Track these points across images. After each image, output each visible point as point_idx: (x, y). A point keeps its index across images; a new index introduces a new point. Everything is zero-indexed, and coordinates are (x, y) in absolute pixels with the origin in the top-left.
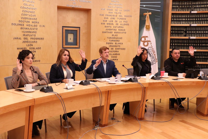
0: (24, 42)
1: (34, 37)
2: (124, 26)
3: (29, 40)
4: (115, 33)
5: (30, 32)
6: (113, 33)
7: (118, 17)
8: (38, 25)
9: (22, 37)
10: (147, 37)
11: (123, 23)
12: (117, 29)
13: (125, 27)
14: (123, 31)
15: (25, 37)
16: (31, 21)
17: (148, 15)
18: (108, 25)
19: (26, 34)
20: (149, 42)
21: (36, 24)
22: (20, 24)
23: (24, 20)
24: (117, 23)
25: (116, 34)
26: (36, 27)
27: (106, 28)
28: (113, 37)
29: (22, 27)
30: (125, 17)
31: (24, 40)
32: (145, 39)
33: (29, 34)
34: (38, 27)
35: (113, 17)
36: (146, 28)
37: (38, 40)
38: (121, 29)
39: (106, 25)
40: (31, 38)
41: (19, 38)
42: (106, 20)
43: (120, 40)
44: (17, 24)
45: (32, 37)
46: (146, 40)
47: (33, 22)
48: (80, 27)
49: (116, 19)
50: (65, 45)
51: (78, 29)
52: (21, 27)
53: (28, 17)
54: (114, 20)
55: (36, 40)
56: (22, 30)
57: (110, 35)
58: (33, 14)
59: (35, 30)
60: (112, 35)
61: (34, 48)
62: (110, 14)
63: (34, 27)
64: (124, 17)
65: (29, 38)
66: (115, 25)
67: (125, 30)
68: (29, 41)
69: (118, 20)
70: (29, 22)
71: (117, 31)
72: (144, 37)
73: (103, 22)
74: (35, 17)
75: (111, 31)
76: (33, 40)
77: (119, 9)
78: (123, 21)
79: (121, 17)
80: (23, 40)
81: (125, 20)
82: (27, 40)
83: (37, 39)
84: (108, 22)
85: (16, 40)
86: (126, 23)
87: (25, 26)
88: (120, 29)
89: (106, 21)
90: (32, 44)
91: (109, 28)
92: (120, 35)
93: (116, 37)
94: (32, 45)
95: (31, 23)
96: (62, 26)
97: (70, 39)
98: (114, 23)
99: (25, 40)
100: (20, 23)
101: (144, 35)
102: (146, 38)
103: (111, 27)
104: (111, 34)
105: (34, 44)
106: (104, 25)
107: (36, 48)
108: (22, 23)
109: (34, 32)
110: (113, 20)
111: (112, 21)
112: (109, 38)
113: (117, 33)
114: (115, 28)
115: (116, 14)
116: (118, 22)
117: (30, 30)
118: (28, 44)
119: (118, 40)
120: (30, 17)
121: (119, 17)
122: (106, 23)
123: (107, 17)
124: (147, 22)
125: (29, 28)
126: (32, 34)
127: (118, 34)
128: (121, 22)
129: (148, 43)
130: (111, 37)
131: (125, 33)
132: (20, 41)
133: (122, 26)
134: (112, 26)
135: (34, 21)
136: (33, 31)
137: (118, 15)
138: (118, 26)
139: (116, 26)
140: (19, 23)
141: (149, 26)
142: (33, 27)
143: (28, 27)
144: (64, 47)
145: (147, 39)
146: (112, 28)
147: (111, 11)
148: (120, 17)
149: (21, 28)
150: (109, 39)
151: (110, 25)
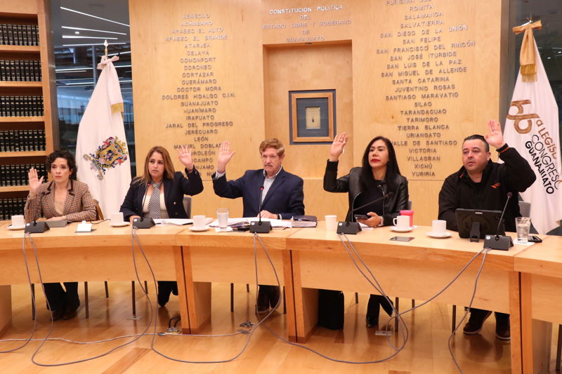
0: (189, 132)
1: (209, 121)
2: (451, 74)
3: (200, 127)
4: (423, 97)
5: (202, 111)
6: (419, 100)
7: (432, 50)
8: (219, 93)
9: (185, 123)
10: (527, 102)
11: (447, 66)
12: (430, 85)
13: (454, 78)
14: (447, 91)
15: (191, 122)
16: (203, 87)
17: (529, 33)
18: (403, 78)
19: (192, 115)
20: (532, 120)
21: (213, 93)
22: (181, 96)
23: (189, 86)
24: (429, 69)
25: (427, 100)
26: (214, 100)
27: (397, 86)
28: (419, 109)
29: (184, 101)
30: (454, 50)
31: (188, 129)
32: (521, 110)
33: (200, 114)
34: (220, 99)
35: (415, 53)
36: (523, 74)
37: (219, 128)
38: (442, 83)
39: (396, 78)
40: (204, 124)
41: (178, 126)
42: (395, 63)
43: (439, 116)
44: (172, 97)
45: (205, 121)
46: (526, 112)
47: (207, 89)
48: (335, 90)
49: (425, 59)
50: (298, 136)
51: (331, 94)
52: (181, 101)
53: (195, 78)
54: (419, 62)
55: (214, 128)
56: (185, 108)
57: (409, 105)
58: (208, 71)
59: (212, 107)
60: (416, 105)
61: (210, 146)
62: (408, 46)
63: (210, 100)
64: (449, 49)
65: (199, 123)
66: (422, 75)
67: (453, 87)
68: (199, 130)
69: (433, 61)
70: (199, 89)
71: (431, 91)
72: (516, 103)
73: (386, 71)
74: (212, 78)
75: (411, 93)
76: (209, 128)
77: (433, 28)
78: (446, 60)
79: (442, 51)
80: (186, 128)
81: (453, 58)
82: (195, 129)
83: (217, 124)
84: (402, 69)
85: (171, 130)
86: (456, 66)
87: (191, 99)
88: (438, 84)
89: (397, 66)
90: (206, 136)
91: (405, 85)
92: (437, 104)
93: (425, 109)
94: (207, 139)
95: (203, 92)
96: (290, 92)
97: (313, 121)
98: (421, 70)
99: (191, 129)
100: (181, 94)
101: (516, 97)
102: (525, 107)
103: (410, 82)
104: (412, 102)
105: (210, 136)
106: (390, 79)
107: (215, 145)
108: (185, 93)
109: (210, 110)
110: (415, 61)
111: (415, 65)
112: (406, 113)
113: (428, 96)
114: (422, 85)
115: (423, 44)
116: (432, 66)
117: (202, 108)
118: (199, 136)
119: (434, 116)
120: (202, 79)
121: (434, 52)
122: (395, 72)
123: (397, 54)
124: (525, 54)
125: (200, 103)
126: (205, 114)
127: (433, 100)
128: (441, 63)
129: (530, 122)
130: (413, 108)
131: (456, 95)
132: (179, 130)
133: (445, 76)
134: (414, 79)
135: (209, 85)
136: (207, 107)
137: (431, 45)
138: (431, 77)
139: (426, 77)
140: (178, 94)
141: (533, 66)
142: (207, 100)
143: (196, 100)
144: (294, 141)
145: (527, 110)
146: (415, 83)
147: (411, 38)
148: (438, 51)
149: (183, 104)
150: (405, 117)
151: (408, 78)
